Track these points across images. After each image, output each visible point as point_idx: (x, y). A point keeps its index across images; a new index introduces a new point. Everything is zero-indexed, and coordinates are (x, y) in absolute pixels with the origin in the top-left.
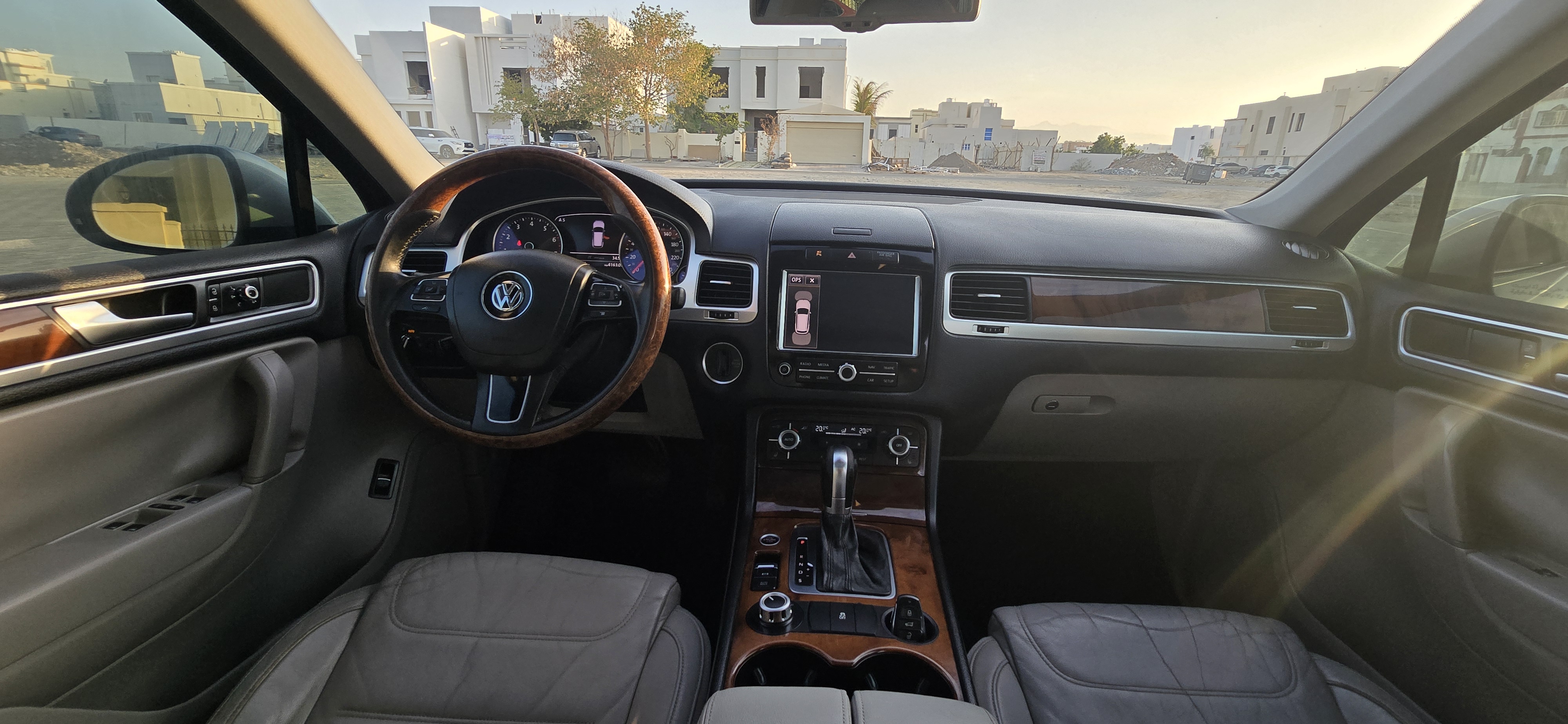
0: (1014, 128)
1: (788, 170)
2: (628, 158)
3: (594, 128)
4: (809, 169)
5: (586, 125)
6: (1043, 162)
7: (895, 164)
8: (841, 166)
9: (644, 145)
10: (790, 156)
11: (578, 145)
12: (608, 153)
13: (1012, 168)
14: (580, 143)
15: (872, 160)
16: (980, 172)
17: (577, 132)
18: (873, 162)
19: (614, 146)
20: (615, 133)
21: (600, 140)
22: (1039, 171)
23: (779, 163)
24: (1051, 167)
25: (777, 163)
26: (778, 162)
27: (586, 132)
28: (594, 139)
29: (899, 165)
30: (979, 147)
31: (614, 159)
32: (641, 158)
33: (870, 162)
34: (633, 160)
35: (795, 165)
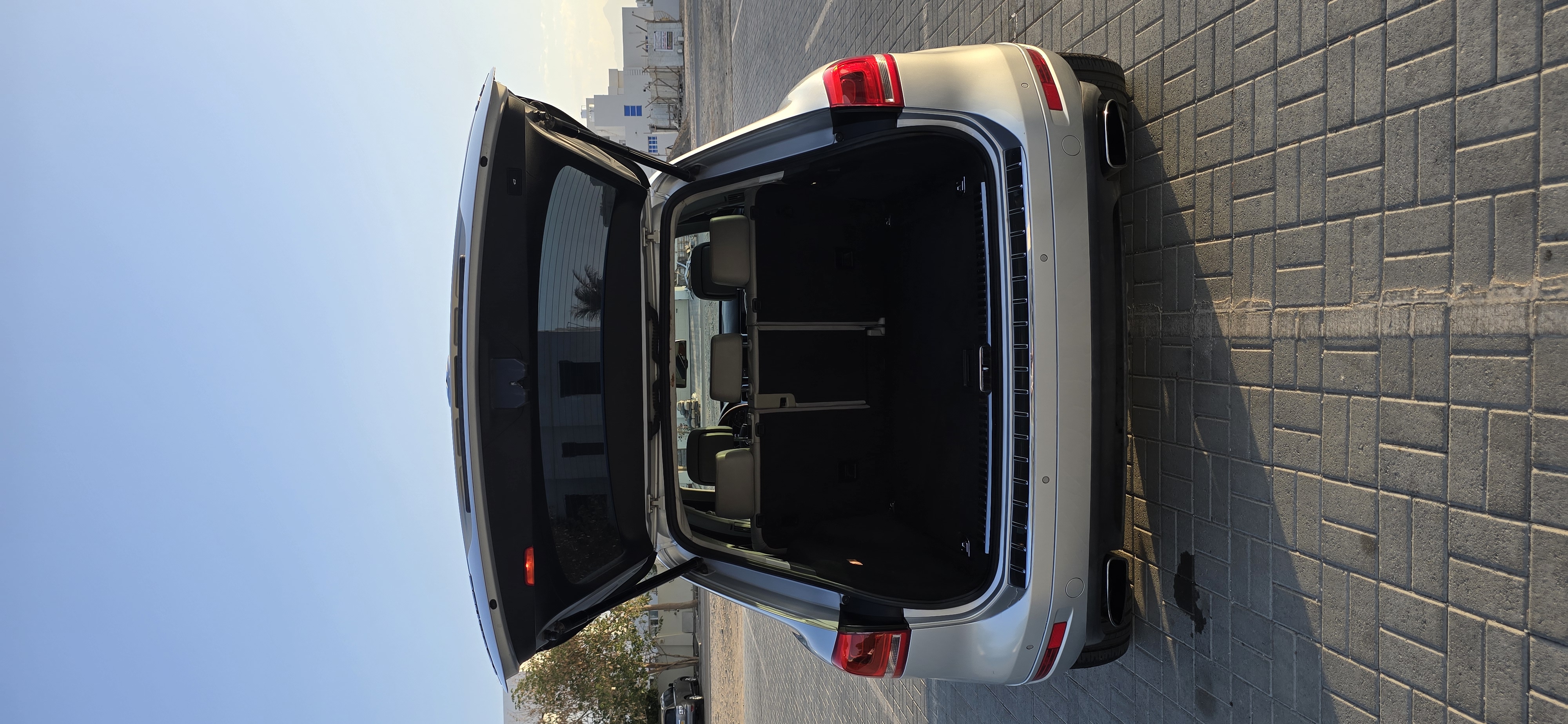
0: (621, 69)
1: (701, 403)
2: (694, 637)
3: (655, 687)
4: (698, 375)
5: (652, 699)
6: (670, 35)
7: (685, 252)
8: (692, 329)
9: (675, 614)
10: (681, 402)
11: (680, 707)
12: (690, 665)
13: (680, 76)
14: (677, 705)
15: (681, 286)
16: (689, 128)
17: (662, 709)
18: (685, 284)
19: (679, 656)
20: (661, 655)
21: (673, 675)
22: (681, 39)
23: (693, 417)
24: (676, 22)
25: (693, 421)
26: (691, 418)
27: (662, 697)
28: (671, 685)
29: (687, 247)
30: (653, 127)
31: (698, 656)
32: (695, 618)
33: (684, 288)
34: (697, 628)
35: (694, 395)
